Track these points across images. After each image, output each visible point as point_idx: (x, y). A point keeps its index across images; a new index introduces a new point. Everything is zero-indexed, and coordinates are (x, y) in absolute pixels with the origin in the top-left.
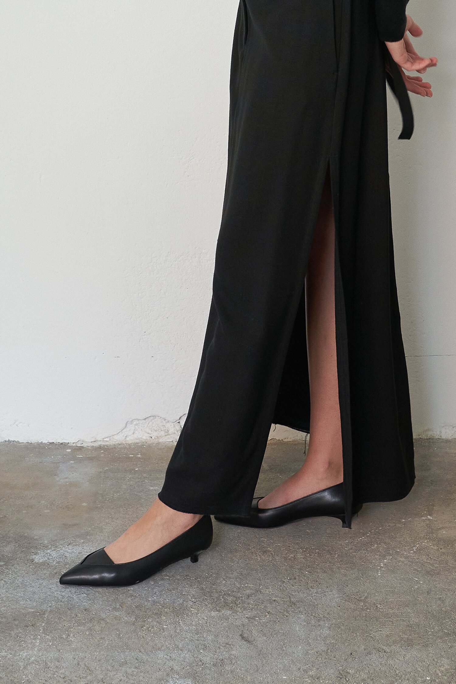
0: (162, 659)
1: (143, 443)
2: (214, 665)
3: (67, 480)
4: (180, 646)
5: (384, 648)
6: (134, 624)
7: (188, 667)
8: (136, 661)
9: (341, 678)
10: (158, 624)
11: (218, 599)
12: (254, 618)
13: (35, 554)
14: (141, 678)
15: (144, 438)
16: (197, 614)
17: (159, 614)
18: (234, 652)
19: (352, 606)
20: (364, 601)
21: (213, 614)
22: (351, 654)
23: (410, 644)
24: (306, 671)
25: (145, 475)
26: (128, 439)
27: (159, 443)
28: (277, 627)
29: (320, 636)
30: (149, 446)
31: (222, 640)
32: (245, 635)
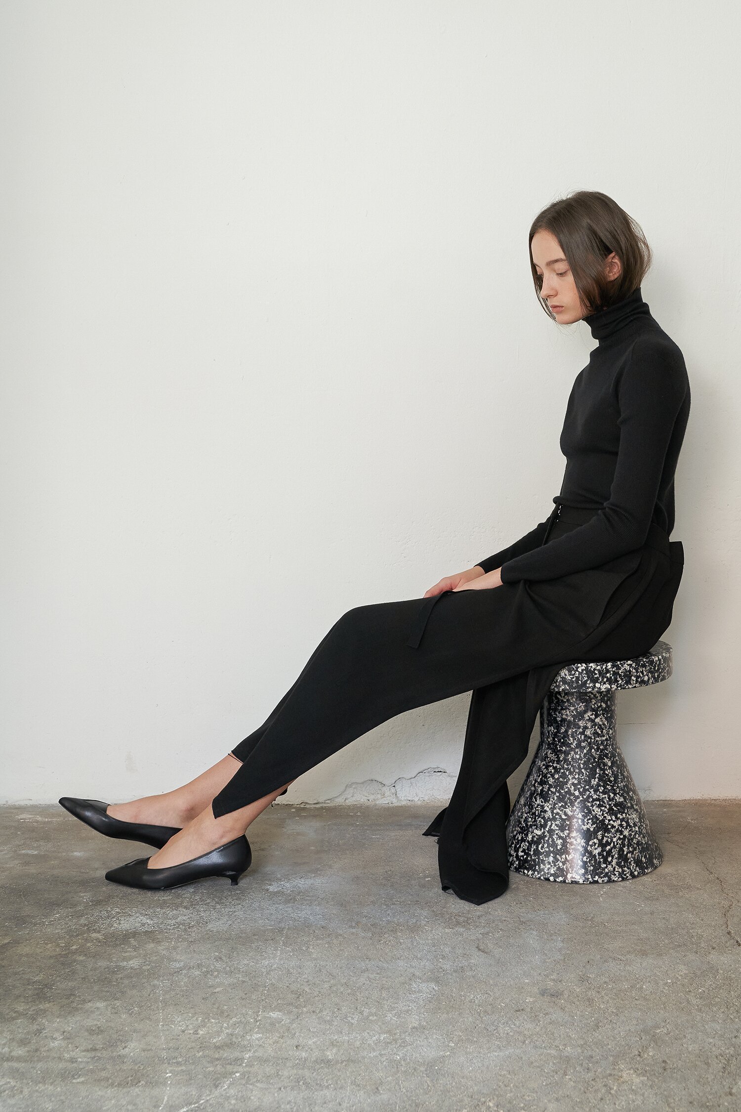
0: (402, 967)
1: (361, 804)
2: (455, 971)
3: (294, 831)
4: (419, 956)
5: (620, 957)
6: (371, 939)
7: (429, 973)
8: (377, 968)
9: (583, 981)
10: (395, 939)
11: (450, 919)
12: (487, 933)
13: (269, 885)
14: (384, 982)
15: (362, 800)
16: (431, 931)
17: (394, 931)
18: (473, 961)
19: (581, 925)
20: (592, 920)
21: (447, 930)
22: (588, 962)
23: (644, 954)
24: (547, 976)
25: (366, 828)
26: (347, 801)
27: (376, 805)
28: (511, 941)
29: (554, 948)
30: (368, 807)
31: (459, 951)
32: (481, 947)
